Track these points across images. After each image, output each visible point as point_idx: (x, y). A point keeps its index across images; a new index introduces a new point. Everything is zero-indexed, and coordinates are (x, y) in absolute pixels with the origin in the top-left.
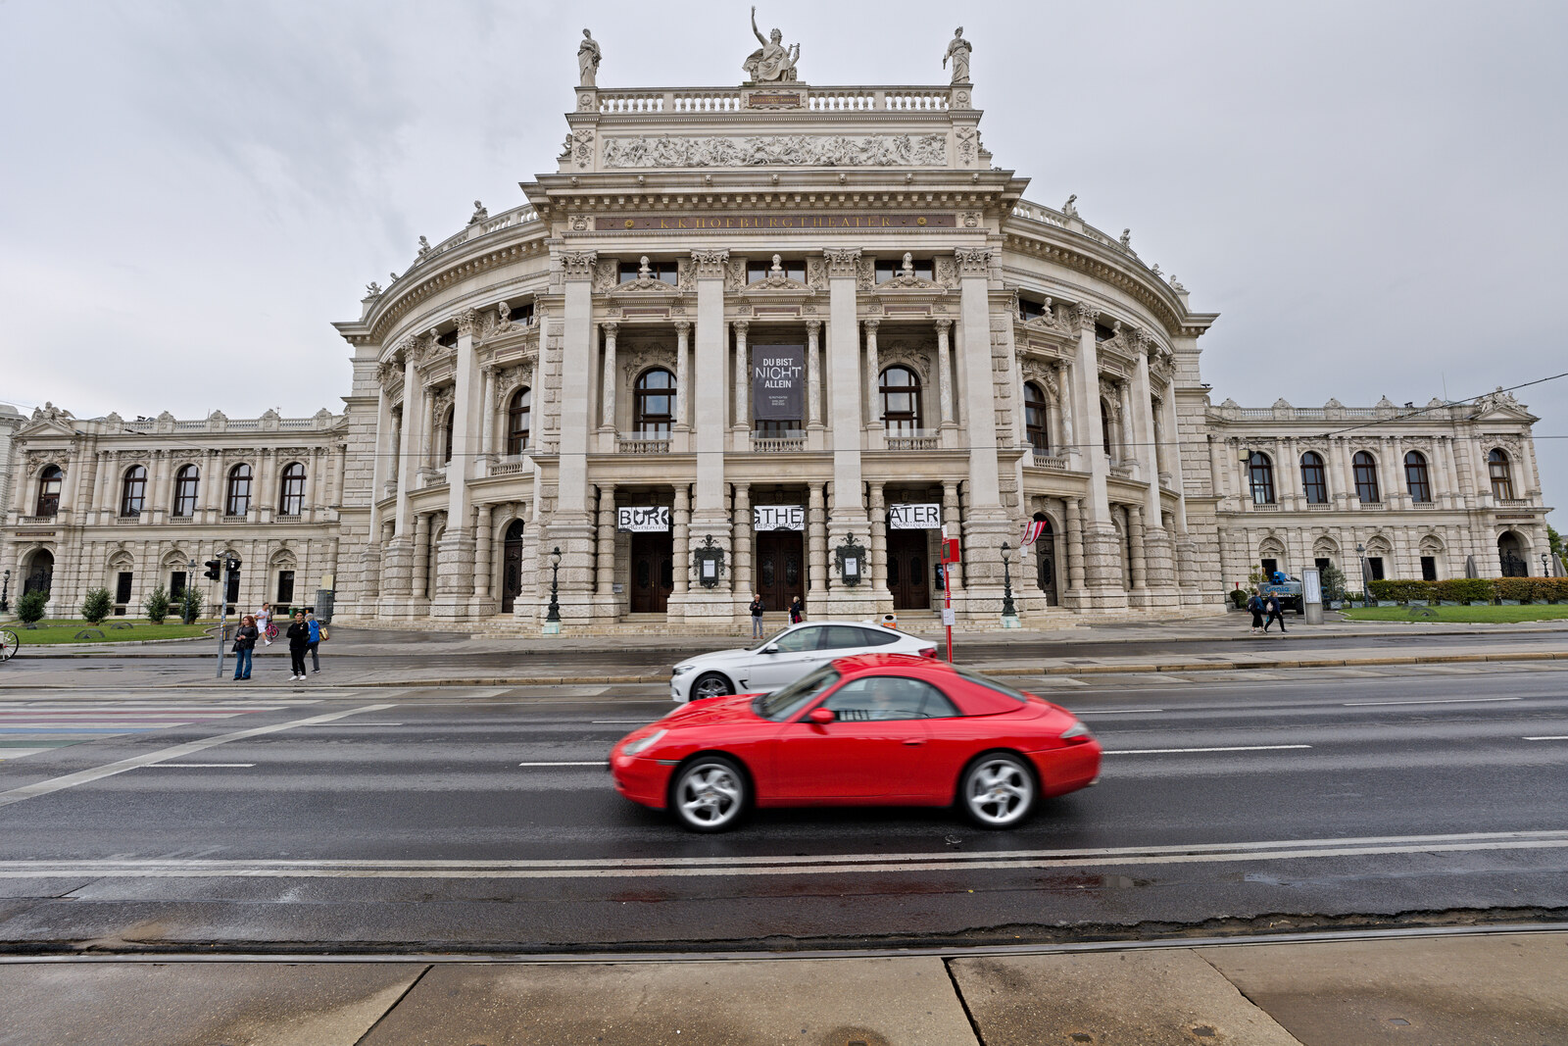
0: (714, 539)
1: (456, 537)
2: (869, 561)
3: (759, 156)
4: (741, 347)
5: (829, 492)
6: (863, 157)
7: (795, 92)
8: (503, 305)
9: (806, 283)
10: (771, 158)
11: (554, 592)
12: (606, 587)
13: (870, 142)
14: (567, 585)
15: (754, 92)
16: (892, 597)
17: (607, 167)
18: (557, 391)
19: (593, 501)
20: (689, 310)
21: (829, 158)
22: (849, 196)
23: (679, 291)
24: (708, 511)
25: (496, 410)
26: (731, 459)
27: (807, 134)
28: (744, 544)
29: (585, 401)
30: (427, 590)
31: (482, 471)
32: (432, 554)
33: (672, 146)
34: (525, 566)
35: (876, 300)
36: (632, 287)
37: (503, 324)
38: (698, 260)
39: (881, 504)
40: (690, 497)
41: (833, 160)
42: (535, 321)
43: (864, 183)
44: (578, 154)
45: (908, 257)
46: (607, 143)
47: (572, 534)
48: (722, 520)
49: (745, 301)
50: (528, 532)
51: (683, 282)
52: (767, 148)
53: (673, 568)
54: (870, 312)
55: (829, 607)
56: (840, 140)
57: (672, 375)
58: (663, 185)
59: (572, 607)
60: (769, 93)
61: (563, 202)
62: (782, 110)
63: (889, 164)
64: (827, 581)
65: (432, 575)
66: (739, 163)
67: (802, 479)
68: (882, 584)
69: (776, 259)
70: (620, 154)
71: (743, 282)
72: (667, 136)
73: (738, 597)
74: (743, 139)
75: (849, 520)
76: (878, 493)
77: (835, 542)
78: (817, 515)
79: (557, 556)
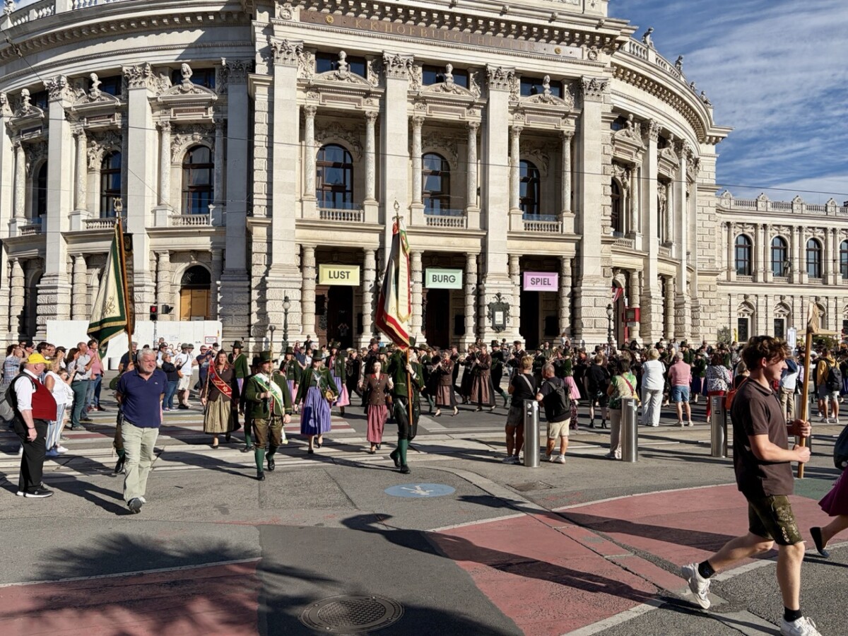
2: (510, 313)
4: (418, 138)
5: (480, 261)
8: (185, 67)
9: (469, 89)
12: (311, 329)
19: (300, 258)
20: (376, 102)
22: (509, 23)
23: (371, 85)
25: (171, 164)
26: (411, 230)
28: (418, 298)
29: (293, 173)
31: (161, 220)
35: (521, 111)
36: (331, 77)
37: (185, 85)
38: (388, 61)
40: (377, 258)
43: (521, 15)
45: (548, 78)
49: (422, 100)
51: (371, 77)
53: (363, 315)
54: (517, 120)
57: (347, 152)
64: (478, 328)
67: (462, 249)
68: (516, 331)
69: (450, 67)
71: (421, 83)
75: (498, 283)
76: (516, 263)
77: (489, 299)
78: (473, 279)
79: (287, 304)
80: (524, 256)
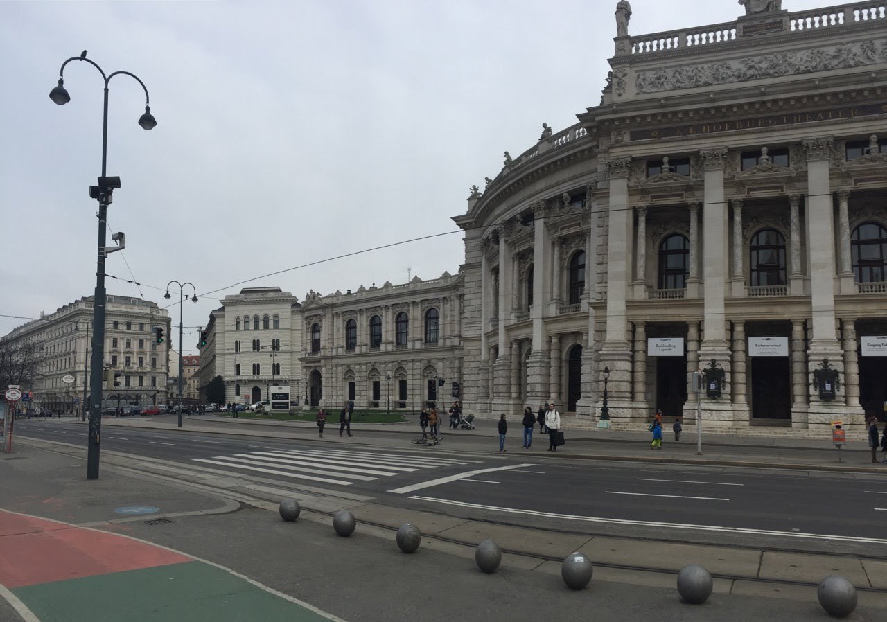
0: (717, 362)
1: (538, 357)
2: (842, 381)
3: (751, 72)
4: (738, 218)
5: (808, 327)
6: (835, 62)
7: (778, 19)
8: (566, 195)
9: (789, 166)
10: (760, 73)
11: (605, 399)
12: (640, 396)
13: (840, 51)
14: (614, 394)
15: (746, 24)
16: (863, 412)
17: (638, 94)
18: (605, 256)
19: (631, 334)
20: (697, 193)
21: (806, 67)
22: (823, 96)
23: (692, 179)
24: (712, 342)
25: (561, 268)
26: (730, 303)
27: (789, 51)
28: (741, 366)
29: (624, 263)
30: (520, 393)
31: (553, 311)
32: (523, 368)
33: (685, 73)
34: (584, 378)
35: (847, 175)
36: (657, 179)
37: (566, 208)
38: (705, 157)
39: (854, 336)
40: (700, 330)
41: (810, 68)
42: (587, 204)
43: (834, 85)
44: (617, 87)
45: (874, 138)
46: (639, 76)
47: (617, 358)
48: (722, 348)
49: (740, 185)
50: (586, 354)
51: (693, 173)
52: (757, 66)
53: (687, 383)
54: (842, 184)
55: (809, 417)
56: (815, 51)
57: (686, 239)
58: (679, 105)
59: (617, 410)
60: (758, 23)
61: (607, 124)
62: (769, 34)
63: (856, 65)
64: (808, 396)
65: (523, 384)
66: (735, 80)
67: (786, 317)
68: (855, 401)
69: (765, 150)
70: (647, 83)
71: (739, 169)
72: (681, 66)
73: (736, 407)
74: (738, 61)
75: (825, 349)
76: (850, 327)
77: (813, 366)
78: (799, 345)
79: (607, 374)
80: (858, 319)
